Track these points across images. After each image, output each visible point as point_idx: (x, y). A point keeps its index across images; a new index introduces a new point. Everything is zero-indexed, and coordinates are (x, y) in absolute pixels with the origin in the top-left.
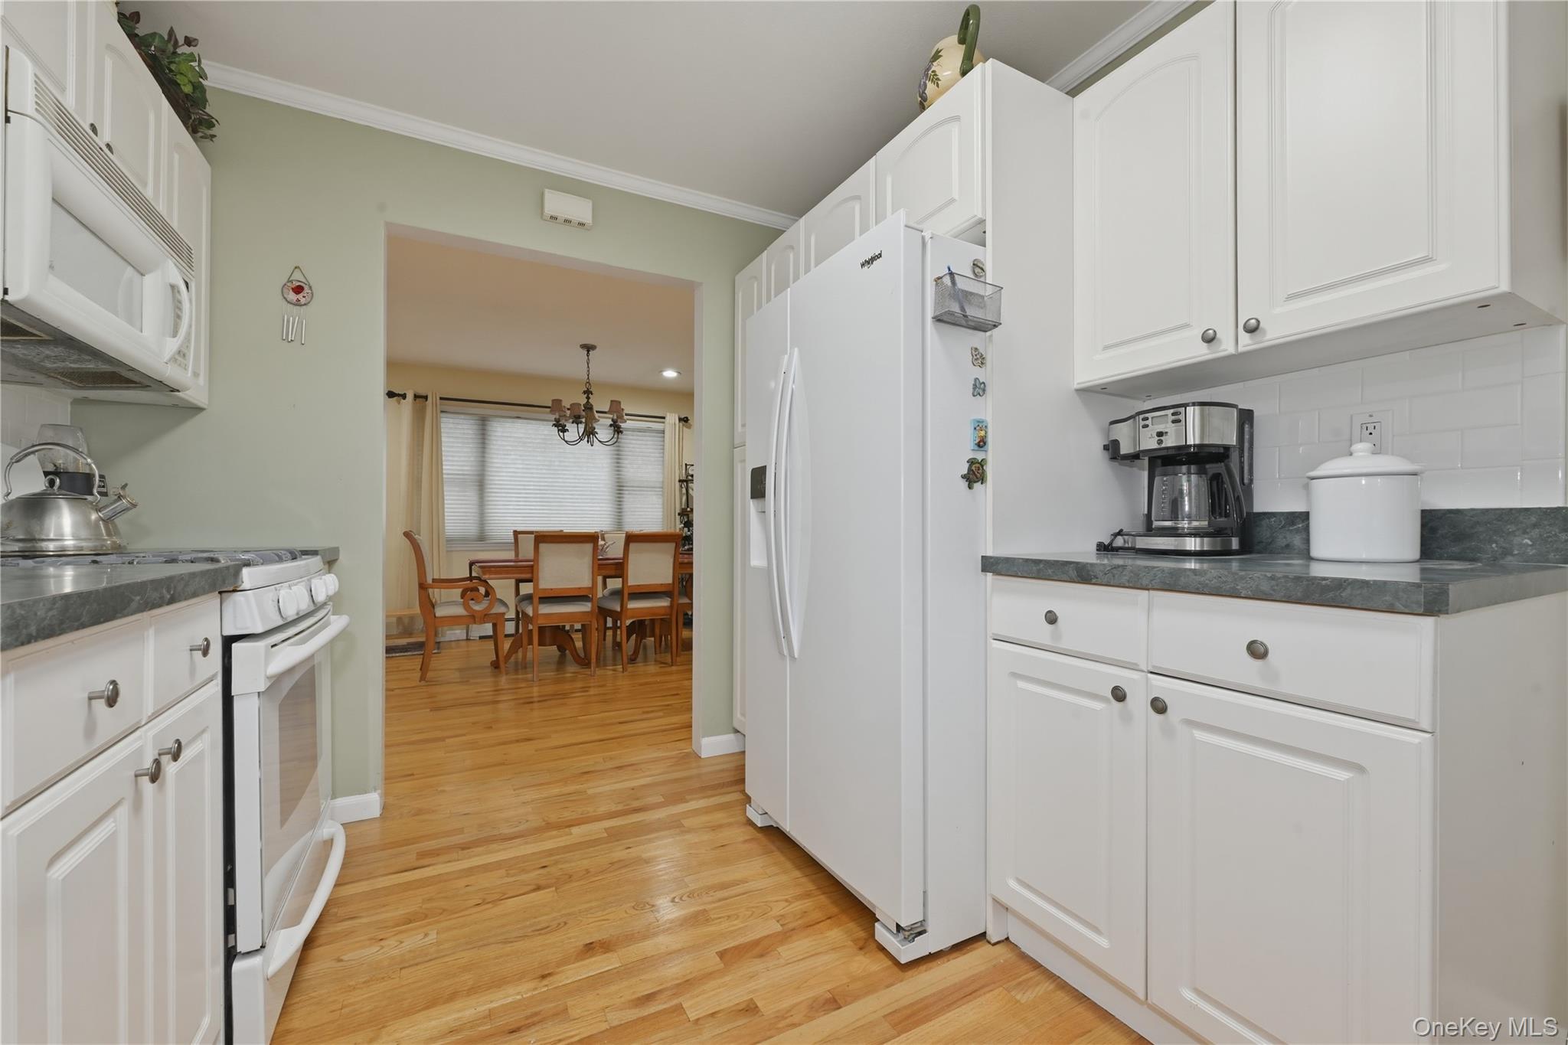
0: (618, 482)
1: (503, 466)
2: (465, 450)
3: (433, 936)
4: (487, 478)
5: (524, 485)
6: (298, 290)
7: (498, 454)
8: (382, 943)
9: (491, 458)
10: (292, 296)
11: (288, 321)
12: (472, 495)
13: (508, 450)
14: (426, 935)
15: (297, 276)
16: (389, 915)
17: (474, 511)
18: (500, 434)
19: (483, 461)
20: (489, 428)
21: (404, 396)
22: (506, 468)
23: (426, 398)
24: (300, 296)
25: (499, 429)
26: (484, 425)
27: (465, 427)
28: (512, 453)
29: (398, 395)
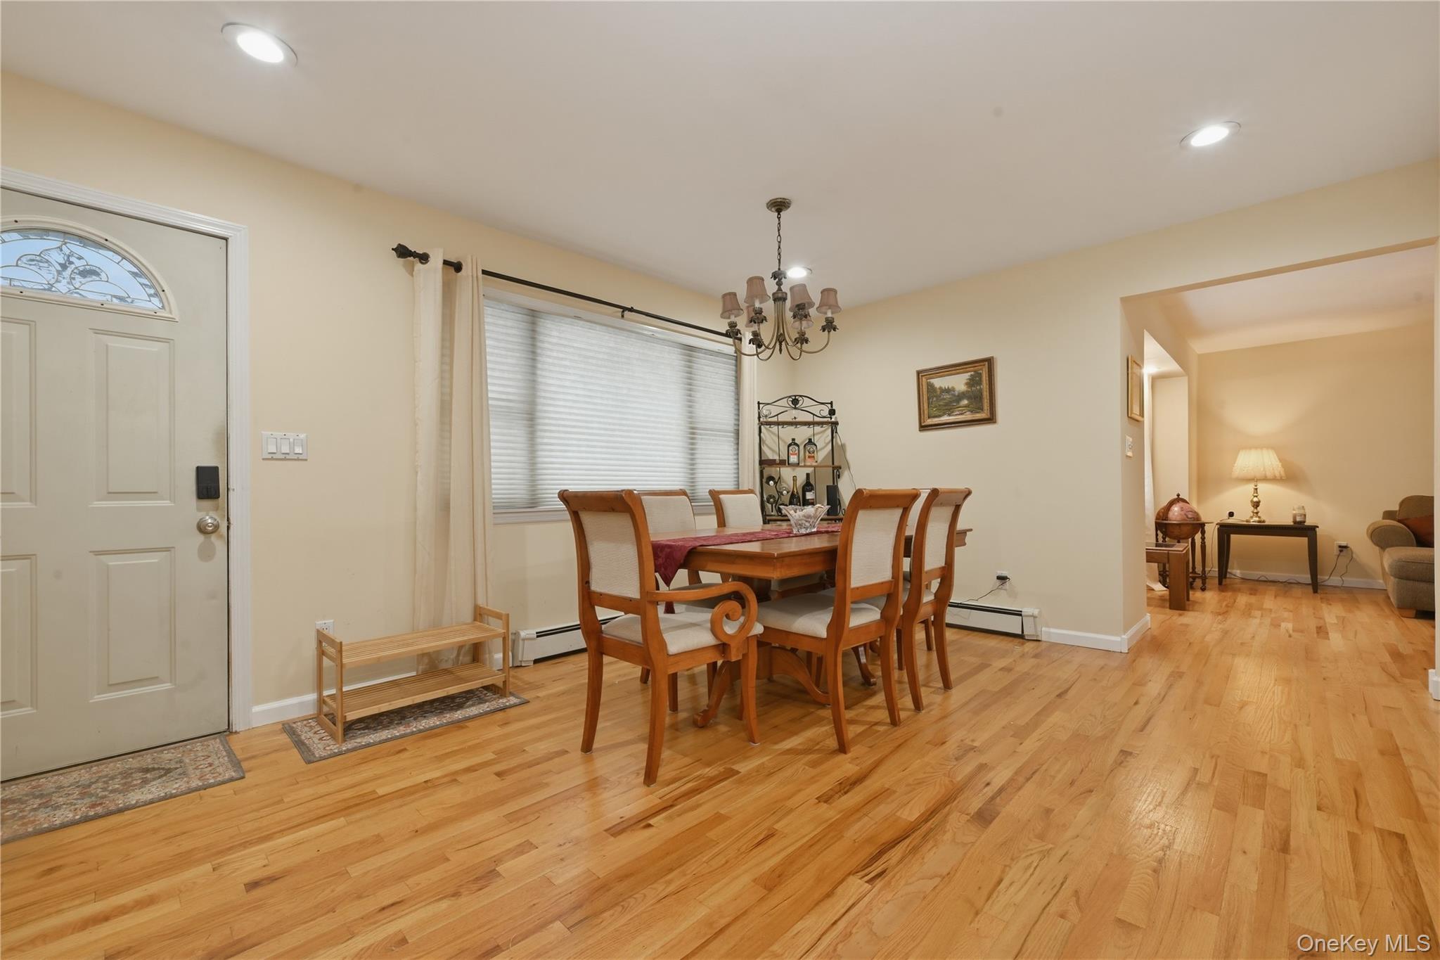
0: (690, 417)
1: (561, 390)
2: (510, 361)
4: (539, 407)
5: (586, 422)
7: (550, 371)
9: (544, 377)
12: (518, 433)
13: (566, 366)
17: (522, 459)
18: (554, 340)
19: (534, 381)
20: (540, 329)
21: (424, 258)
22: (563, 393)
25: (554, 333)
26: (534, 323)
27: (509, 323)
28: (570, 371)
29: (414, 255)
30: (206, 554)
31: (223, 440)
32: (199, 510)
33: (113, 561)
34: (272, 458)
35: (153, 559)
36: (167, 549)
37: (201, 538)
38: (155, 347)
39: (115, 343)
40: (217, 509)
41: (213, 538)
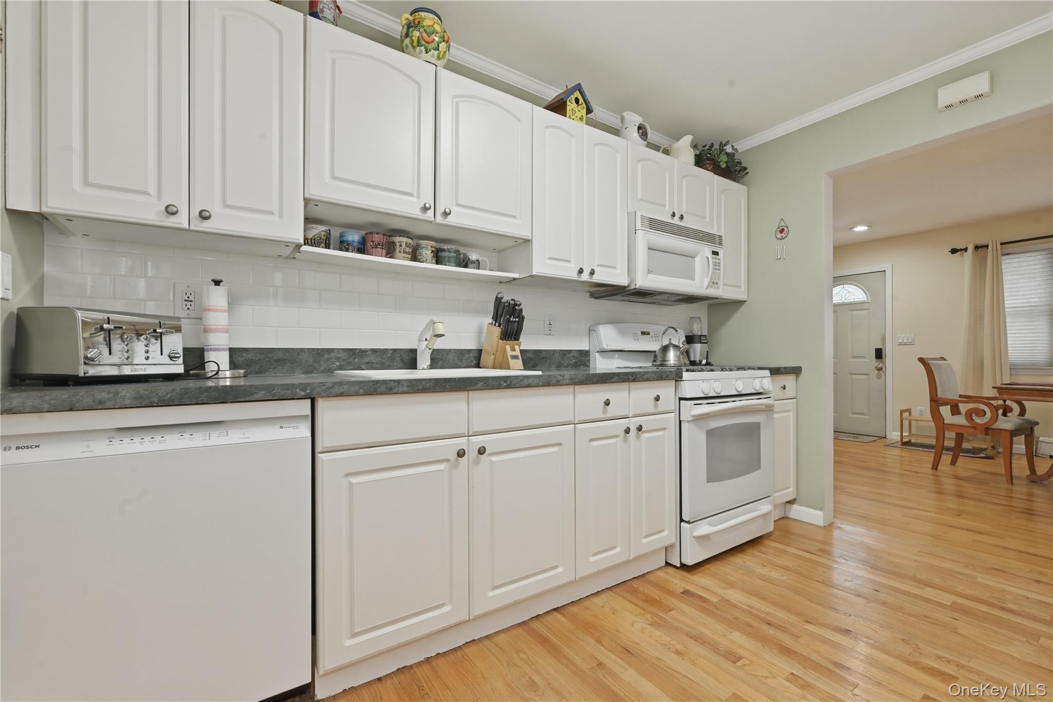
2: (1031, 284)
3: (785, 578)
6: (782, 231)
8: (763, 567)
10: (779, 235)
11: (778, 249)
12: (1040, 324)
14: (782, 576)
15: (782, 224)
16: (778, 561)
21: (966, 250)
23: (987, 246)
24: (783, 235)
27: (1032, 263)
29: (961, 250)
30: (879, 377)
31: (884, 339)
32: (876, 362)
33: (854, 377)
34: (900, 344)
35: (864, 377)
36: (868, 375)
37: (877, 372)
38: (864, 312)
39: (854, 313)
40: (882, 362)
41: (881, 372)
